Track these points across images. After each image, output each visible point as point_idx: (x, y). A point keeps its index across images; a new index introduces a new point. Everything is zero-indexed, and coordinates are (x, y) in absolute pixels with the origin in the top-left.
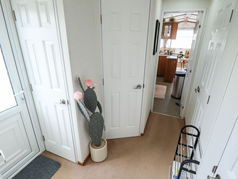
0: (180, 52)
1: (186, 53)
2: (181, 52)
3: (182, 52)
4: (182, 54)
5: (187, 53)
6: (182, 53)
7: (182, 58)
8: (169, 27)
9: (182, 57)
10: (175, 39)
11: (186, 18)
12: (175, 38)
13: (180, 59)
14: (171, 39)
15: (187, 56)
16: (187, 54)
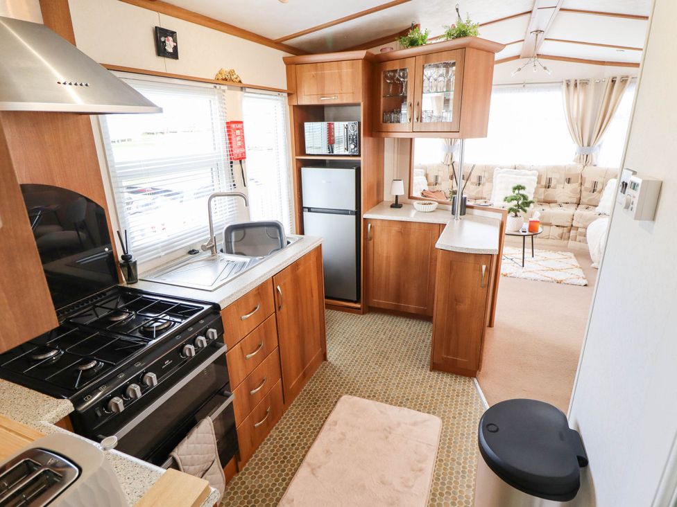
0: (515, 189)
1: (539, 182)
2: (519, 188)
3: (523, 188)
4: (525, 197)
5: (544, 183)
6: (522, 192)
7: (525, 211)
8: (447, 72)
9: (526, 208)
10: (483, 133)
11: (533, 36)
12: (481, 131)
13: (516, 216)
14: (463, 138)
15: (542, 197)
16: (543, 189)
